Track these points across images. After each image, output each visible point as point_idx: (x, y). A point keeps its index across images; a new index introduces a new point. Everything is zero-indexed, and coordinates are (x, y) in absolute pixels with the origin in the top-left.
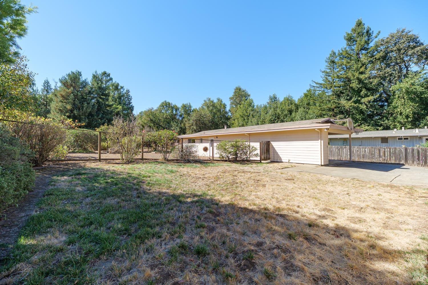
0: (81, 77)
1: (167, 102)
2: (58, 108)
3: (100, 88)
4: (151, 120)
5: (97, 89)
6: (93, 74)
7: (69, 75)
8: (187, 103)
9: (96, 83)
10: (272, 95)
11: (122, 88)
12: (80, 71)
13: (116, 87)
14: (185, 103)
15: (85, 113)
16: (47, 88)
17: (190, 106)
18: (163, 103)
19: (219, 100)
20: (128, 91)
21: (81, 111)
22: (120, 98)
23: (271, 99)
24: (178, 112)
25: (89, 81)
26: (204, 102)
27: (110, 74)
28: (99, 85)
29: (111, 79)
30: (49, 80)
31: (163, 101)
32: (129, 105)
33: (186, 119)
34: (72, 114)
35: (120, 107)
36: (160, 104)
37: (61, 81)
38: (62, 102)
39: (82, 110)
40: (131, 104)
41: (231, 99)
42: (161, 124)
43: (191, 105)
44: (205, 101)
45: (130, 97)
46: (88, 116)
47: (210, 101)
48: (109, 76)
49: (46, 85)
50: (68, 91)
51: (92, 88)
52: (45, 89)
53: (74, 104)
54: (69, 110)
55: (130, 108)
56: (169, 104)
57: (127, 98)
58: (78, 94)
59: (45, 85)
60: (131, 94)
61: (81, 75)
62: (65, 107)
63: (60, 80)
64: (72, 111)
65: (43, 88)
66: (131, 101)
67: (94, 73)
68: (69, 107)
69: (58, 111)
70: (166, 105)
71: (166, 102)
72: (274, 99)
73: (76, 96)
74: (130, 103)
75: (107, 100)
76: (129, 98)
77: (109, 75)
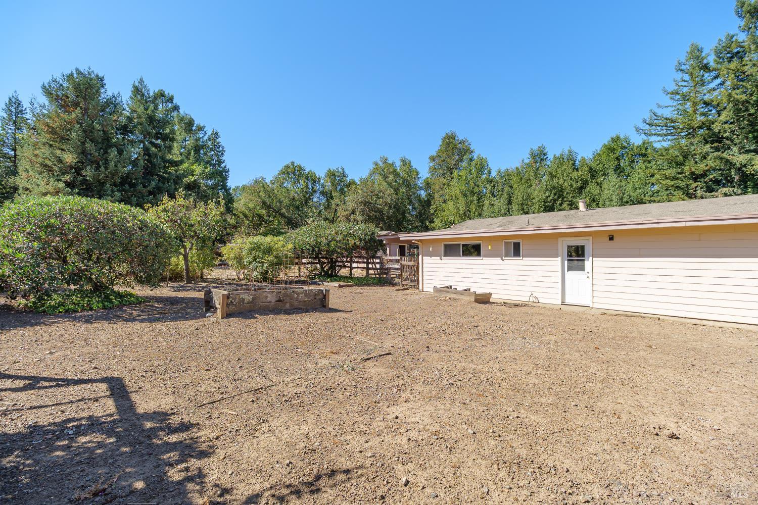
0: (102, 90)
1: (296, 164)
2: (40, 160)
3: (151, 119)
4: (264, 203)
5: (143, 120)
6: (134, 86)
7: (70, 78)
8: (338, 169)
9: (142, 107)
10: (535, 148)
11: (200, 129)
12: (100, 75)
13: (189, 125)
14: (333, 168)
15: (113, 175)
16: (16, 117)
17: (344, 175)
18: (287, 167)
19: (404, 162)
20: (216, 135)
21: (103, 169)
22: (197, 149)
23: (533, 155)
24: (318, 186)
25: (125, 102)
26: (374, 166)
27: (172, 96)
28: (149, 112)
29: (176, 108)
30: (20, 98)
31: (288, 162)
32: (219, 166)
33: (337, 201)
34: (80, 178)
35: (198, 169)
36: (280, 169)
37: (47, 91)
38: (51, 146)
39: (106, 168)
40: (223, 165)
41: (432, 159)
42: (284, 211)
43: (346, 171)
44: (376, 164)
45: (221, 149)
46: (122, 184)
47: (386, 163)
48: (172, 102)
49: (14, 110)
50: (67, 117)
51: (130, 119)
52: (10, 119)
53: (83, 152)
54: (71, 167)
55: (221, 172)
56: (301, 169)
57: (214, 151)
58: (93, 128)
59: (10, 110)
60: (222, 141)
61: (103, 85)
62: (60, 161)
63: (44, 87)
64: (77, 170)
65: (5, 116)
66: (223, 158)
67: (137, 84)
68: (70, 158)
69: (38, 167)
70: (294, 172)
71: (293, 165)
72: (539, 156)
73: (88, 133)
74: (220, 162)
75: (170, 148)
76: (218, 151)
77: (171, 99)
